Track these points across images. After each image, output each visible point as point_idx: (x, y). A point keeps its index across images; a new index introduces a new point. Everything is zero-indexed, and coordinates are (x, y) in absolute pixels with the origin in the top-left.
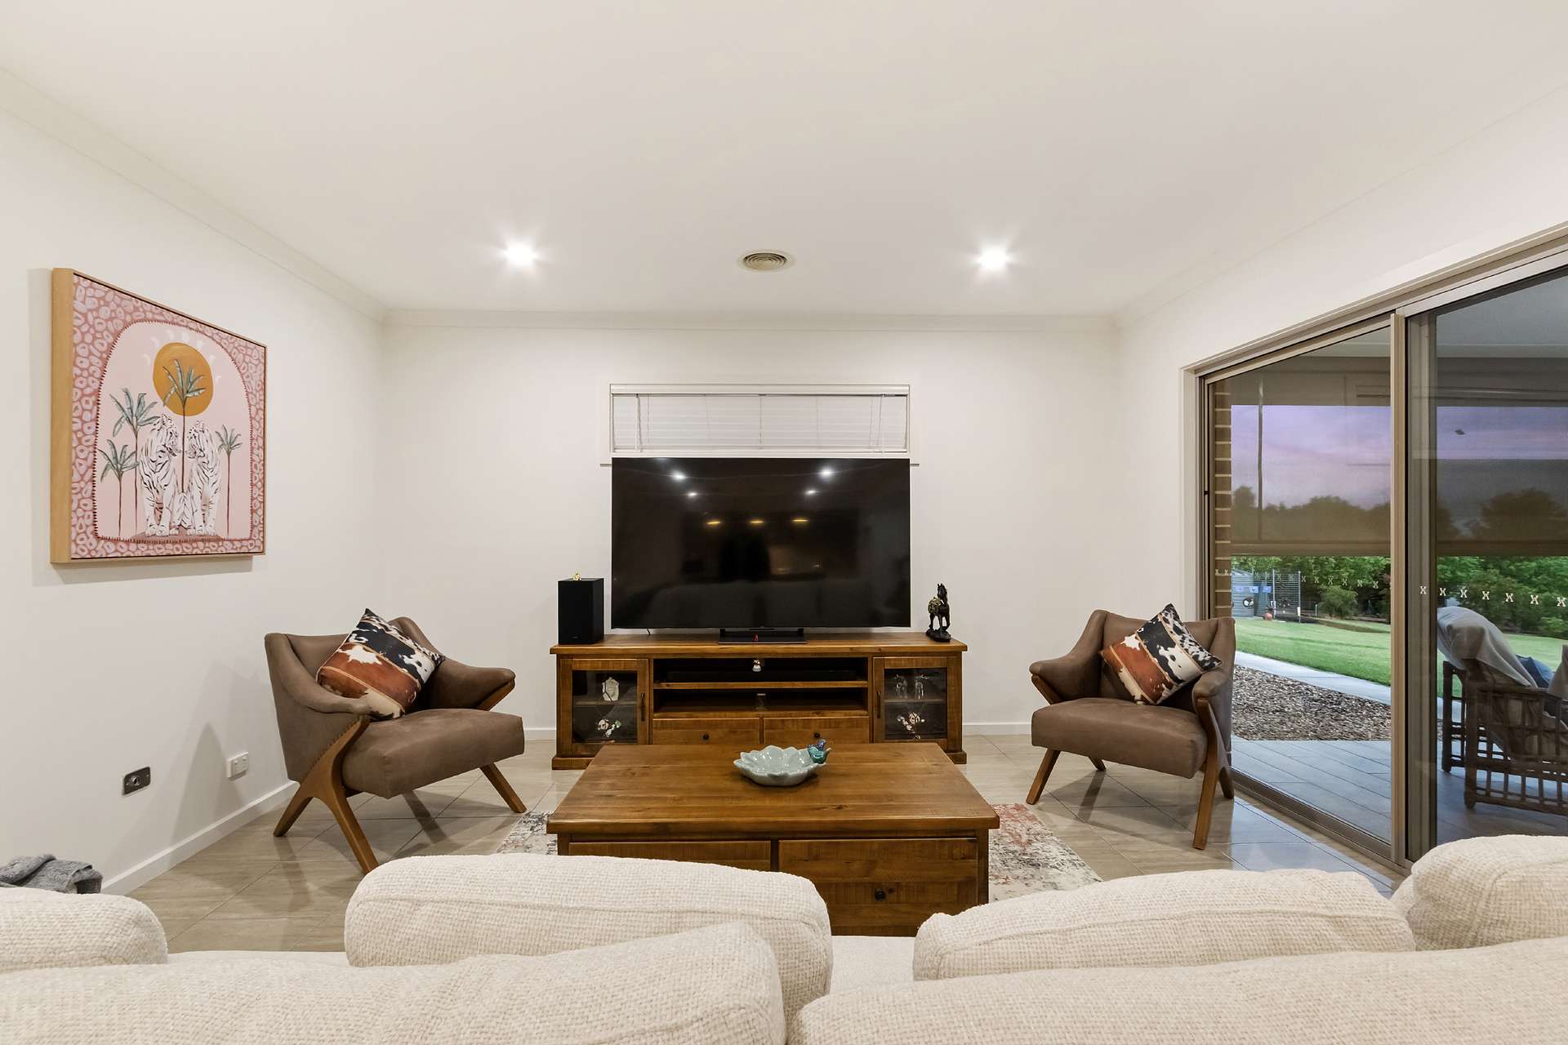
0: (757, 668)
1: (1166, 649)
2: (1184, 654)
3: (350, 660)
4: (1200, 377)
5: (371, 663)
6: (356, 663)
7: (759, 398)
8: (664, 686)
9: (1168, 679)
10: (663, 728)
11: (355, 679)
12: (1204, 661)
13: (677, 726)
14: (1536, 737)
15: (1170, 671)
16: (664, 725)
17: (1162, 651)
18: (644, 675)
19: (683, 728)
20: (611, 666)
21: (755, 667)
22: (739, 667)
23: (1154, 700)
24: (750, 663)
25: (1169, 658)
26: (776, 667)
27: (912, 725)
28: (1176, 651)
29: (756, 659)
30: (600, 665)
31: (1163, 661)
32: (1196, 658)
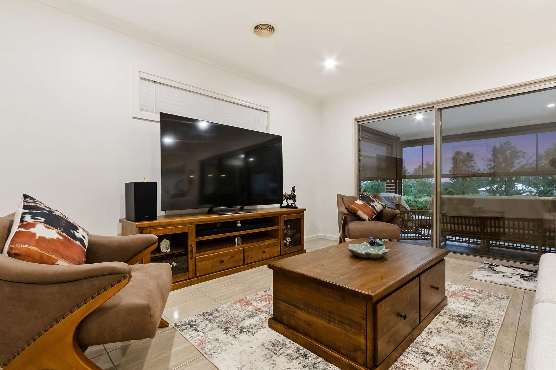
0: (239, 225)
1: (373, 203)
2: (379, 204)
3: (37, 238)
4: (357, 122)
5: (55, 238)
6: (42, 239)
7: (215, 99)
8: (201, 239)
9: (375, 212)
10: (202, 261)
11: (46, 253)
12: (384, 205)
13: (208, 259)
14: (409, 222)
15: (375, 209)
16: (202, 260)
17: (372, 204)
18: (192, 234)
19: (211, 260)
20: (174, 231)
21: (238, 224)
22: (230, 225)
23: (371, 219)
24: (236, 222)
25: (375, 206)
26: (247, 223)
27: (289, 242)
28: (376, 203)
29: (238, 221)
30: (168, 231)
31: (373, 207)
32: (382, 205)
